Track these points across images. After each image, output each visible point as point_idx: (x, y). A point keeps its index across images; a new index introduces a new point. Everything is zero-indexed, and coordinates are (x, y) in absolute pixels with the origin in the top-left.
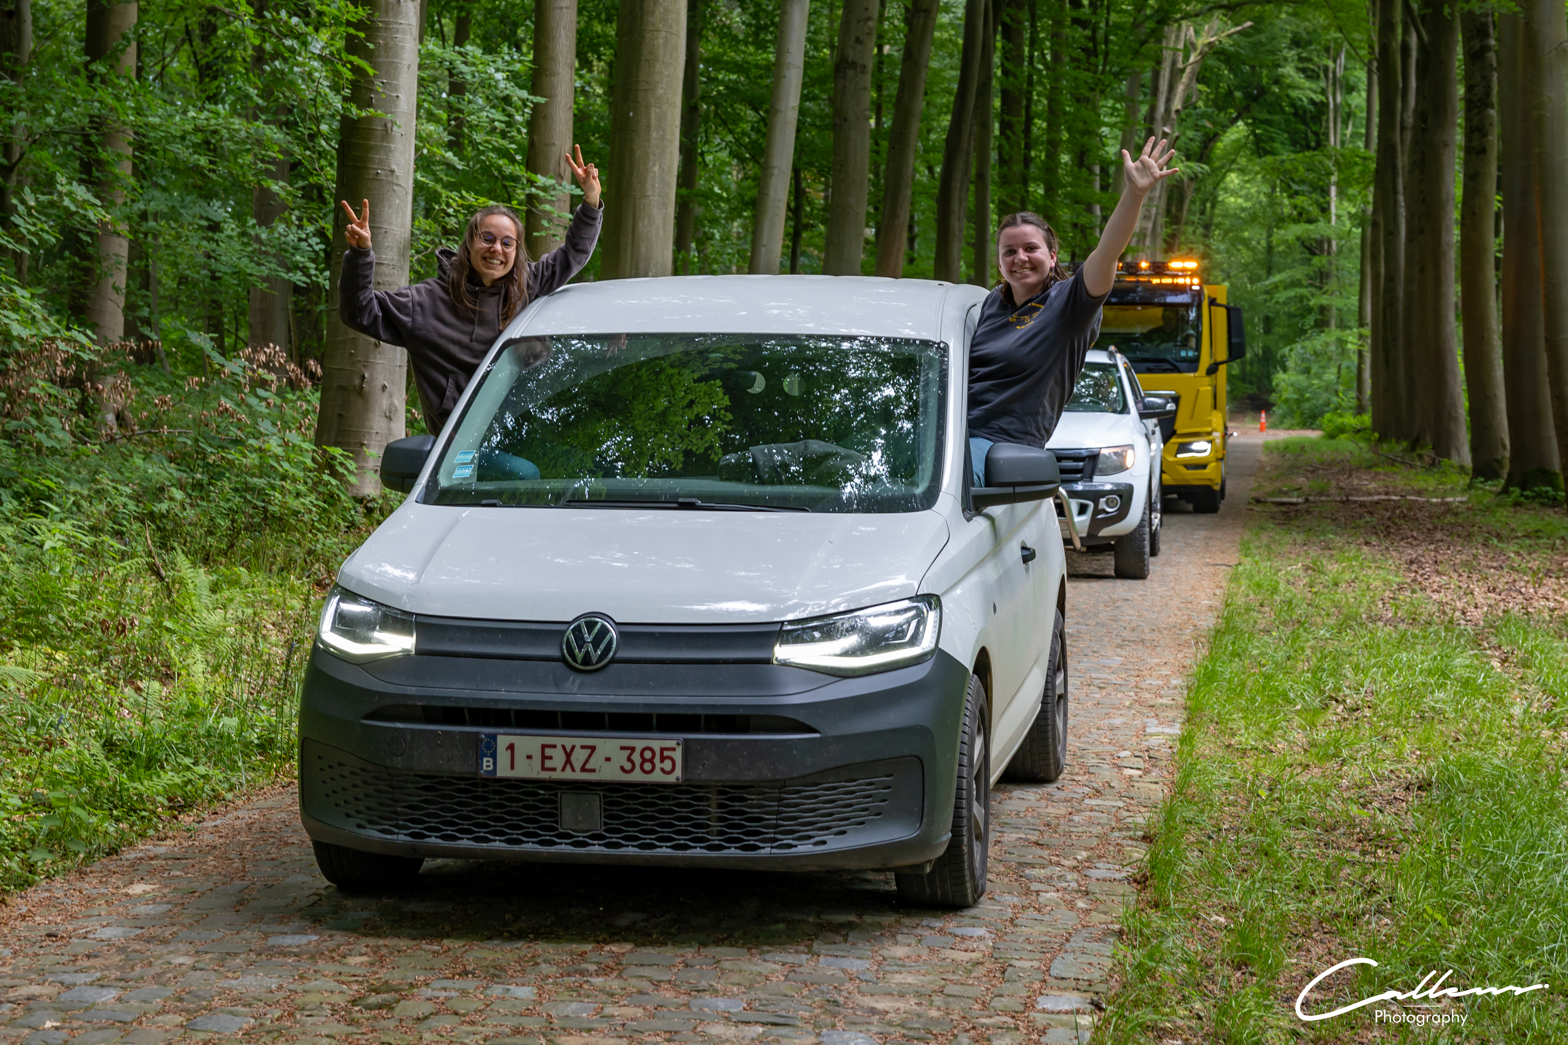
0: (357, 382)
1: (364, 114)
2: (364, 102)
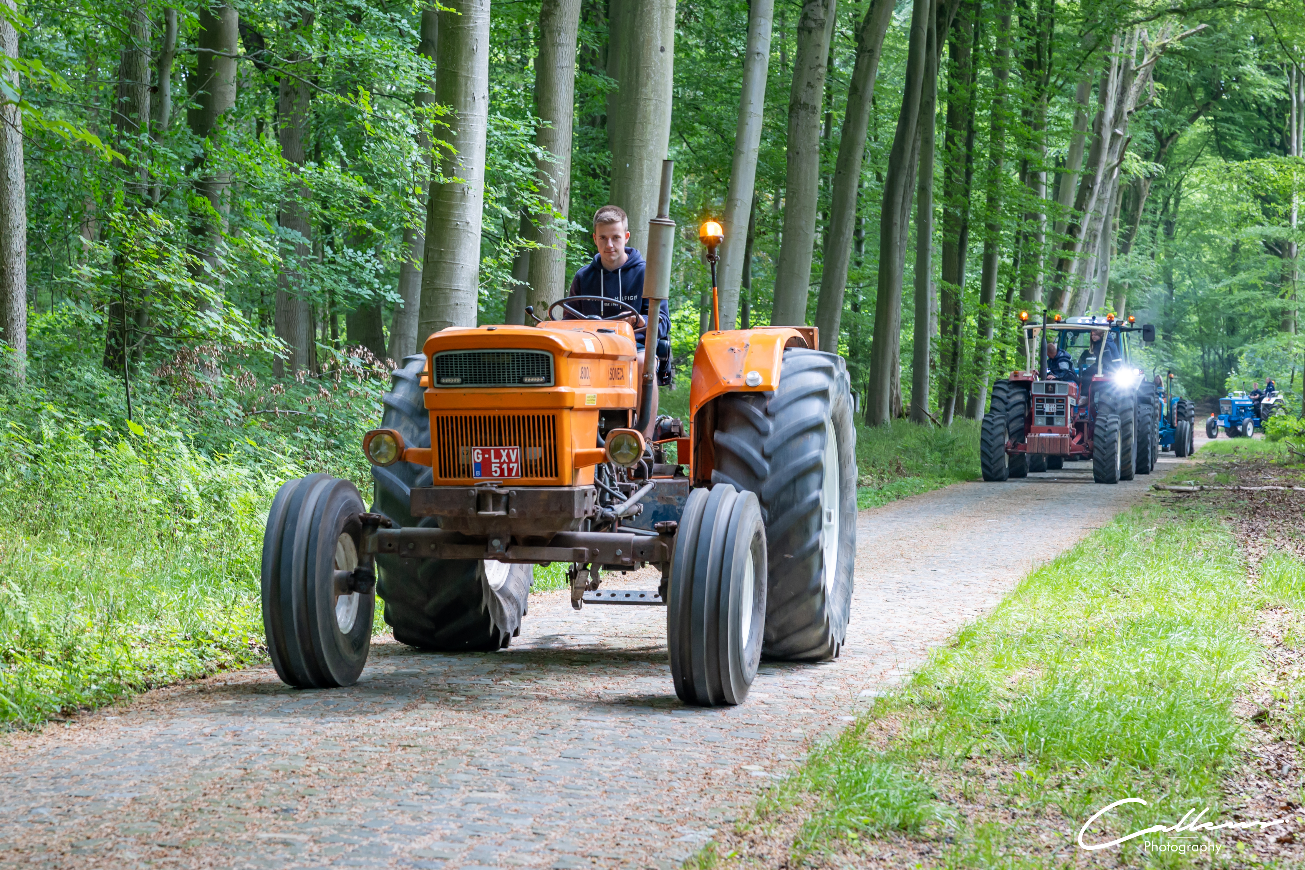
1: (448, 181)
2: (449, 173)
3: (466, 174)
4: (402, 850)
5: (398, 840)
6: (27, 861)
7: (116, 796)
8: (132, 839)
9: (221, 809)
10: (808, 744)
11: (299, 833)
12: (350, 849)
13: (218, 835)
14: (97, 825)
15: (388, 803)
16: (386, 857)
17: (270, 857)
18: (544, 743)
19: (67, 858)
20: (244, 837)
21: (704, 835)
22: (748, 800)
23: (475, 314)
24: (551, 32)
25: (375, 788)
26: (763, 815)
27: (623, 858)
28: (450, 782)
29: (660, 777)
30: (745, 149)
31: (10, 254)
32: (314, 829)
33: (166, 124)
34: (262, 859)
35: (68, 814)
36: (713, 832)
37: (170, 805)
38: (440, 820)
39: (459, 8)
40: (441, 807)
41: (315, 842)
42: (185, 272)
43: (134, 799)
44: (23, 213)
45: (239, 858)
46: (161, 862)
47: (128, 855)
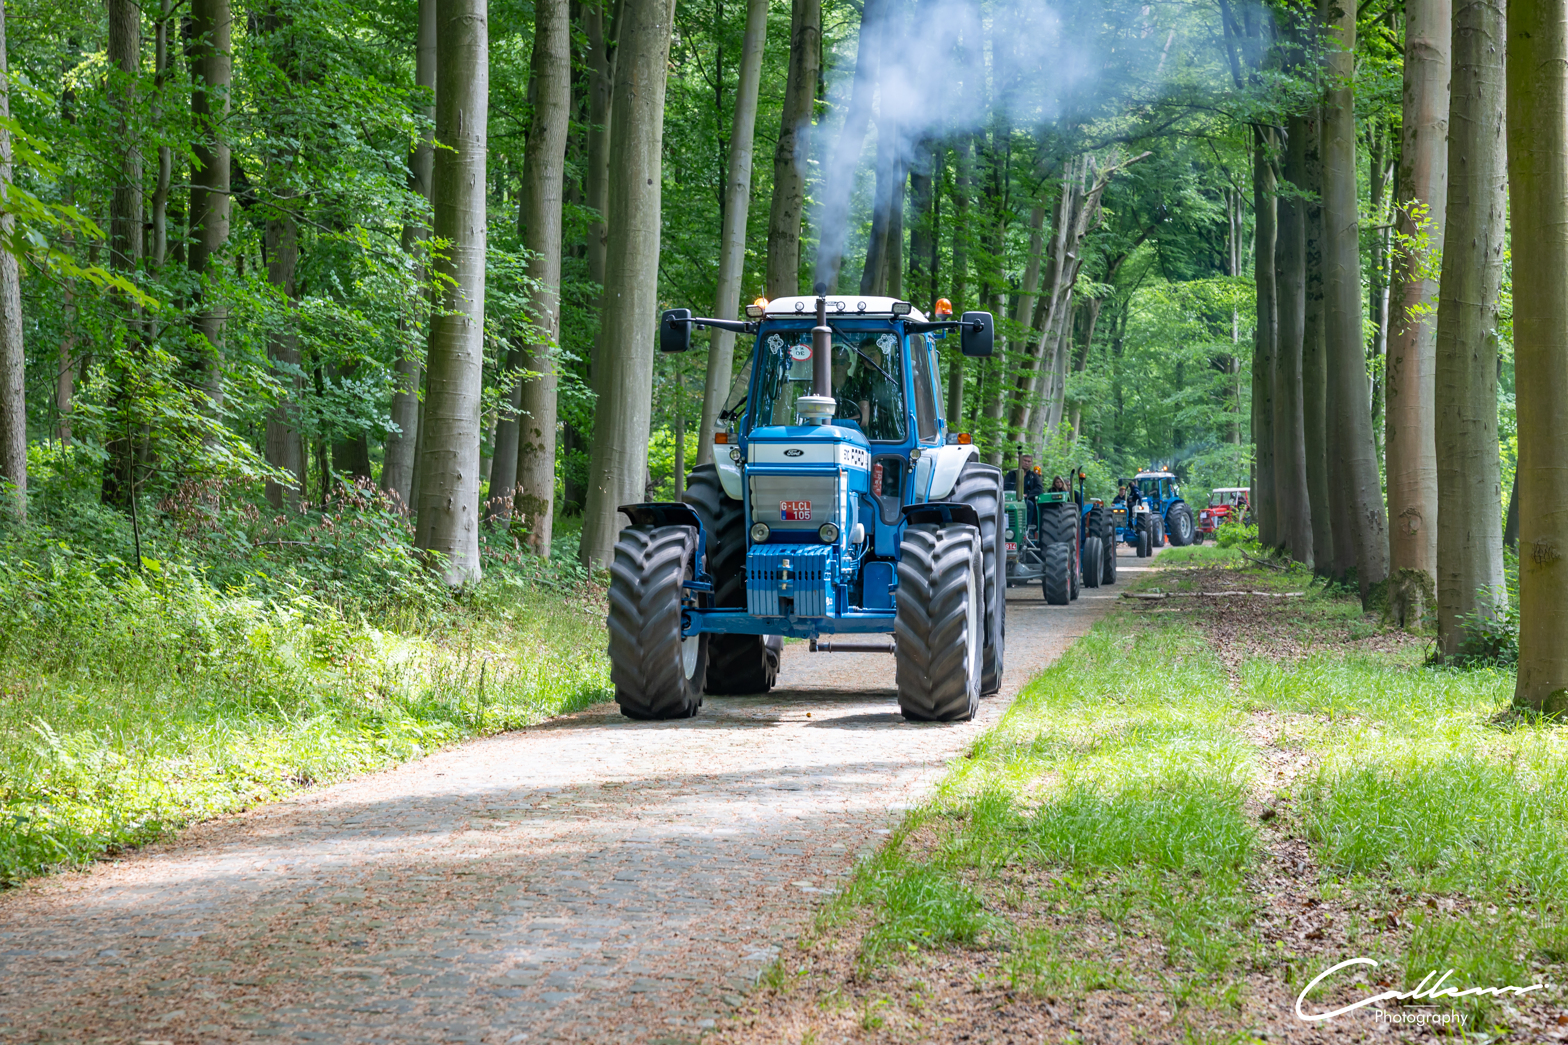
0: (445, 504)
1: (449, 313)
2: (449, 306)
3: (466, 307)
4: (479, 979)
5: (474, 969)
6: (106, 1005)
7: (182, 934)
8: (207, 979)
9: (290, 944)
10: (850, 857)
11: (374, 966)
12: (428, 980)
13: (293, 971)
14: (169, 965)
15: (456, 933)
16: (464, 987)
17: (348, 991)
18: (596, 866)
19: (146, 1000)
20: (320, 972)
21: (769, 953)
22: (807, 917)
23: (478, 443)
24: (538, 166)
25: (439, 918)
26: (822, 930)
27: (697, 979)
28: (512, 909)
29: (716, 896)
30: (729, 277)
31: (9, 392)
32: (388, 962)
33: (161, 260)
34: (341, 993)
35: (137, 955)
36: (777, 949)
37: (239, 943)
38: (511, 948)
39: (454, 143)
40: (509, 934)
41: (391, 974)
42: (190, 408)
43: (201, 938)
44: (21, 351)
45: (318, 994)
46: (241, 1000)
47: (207, 995)
